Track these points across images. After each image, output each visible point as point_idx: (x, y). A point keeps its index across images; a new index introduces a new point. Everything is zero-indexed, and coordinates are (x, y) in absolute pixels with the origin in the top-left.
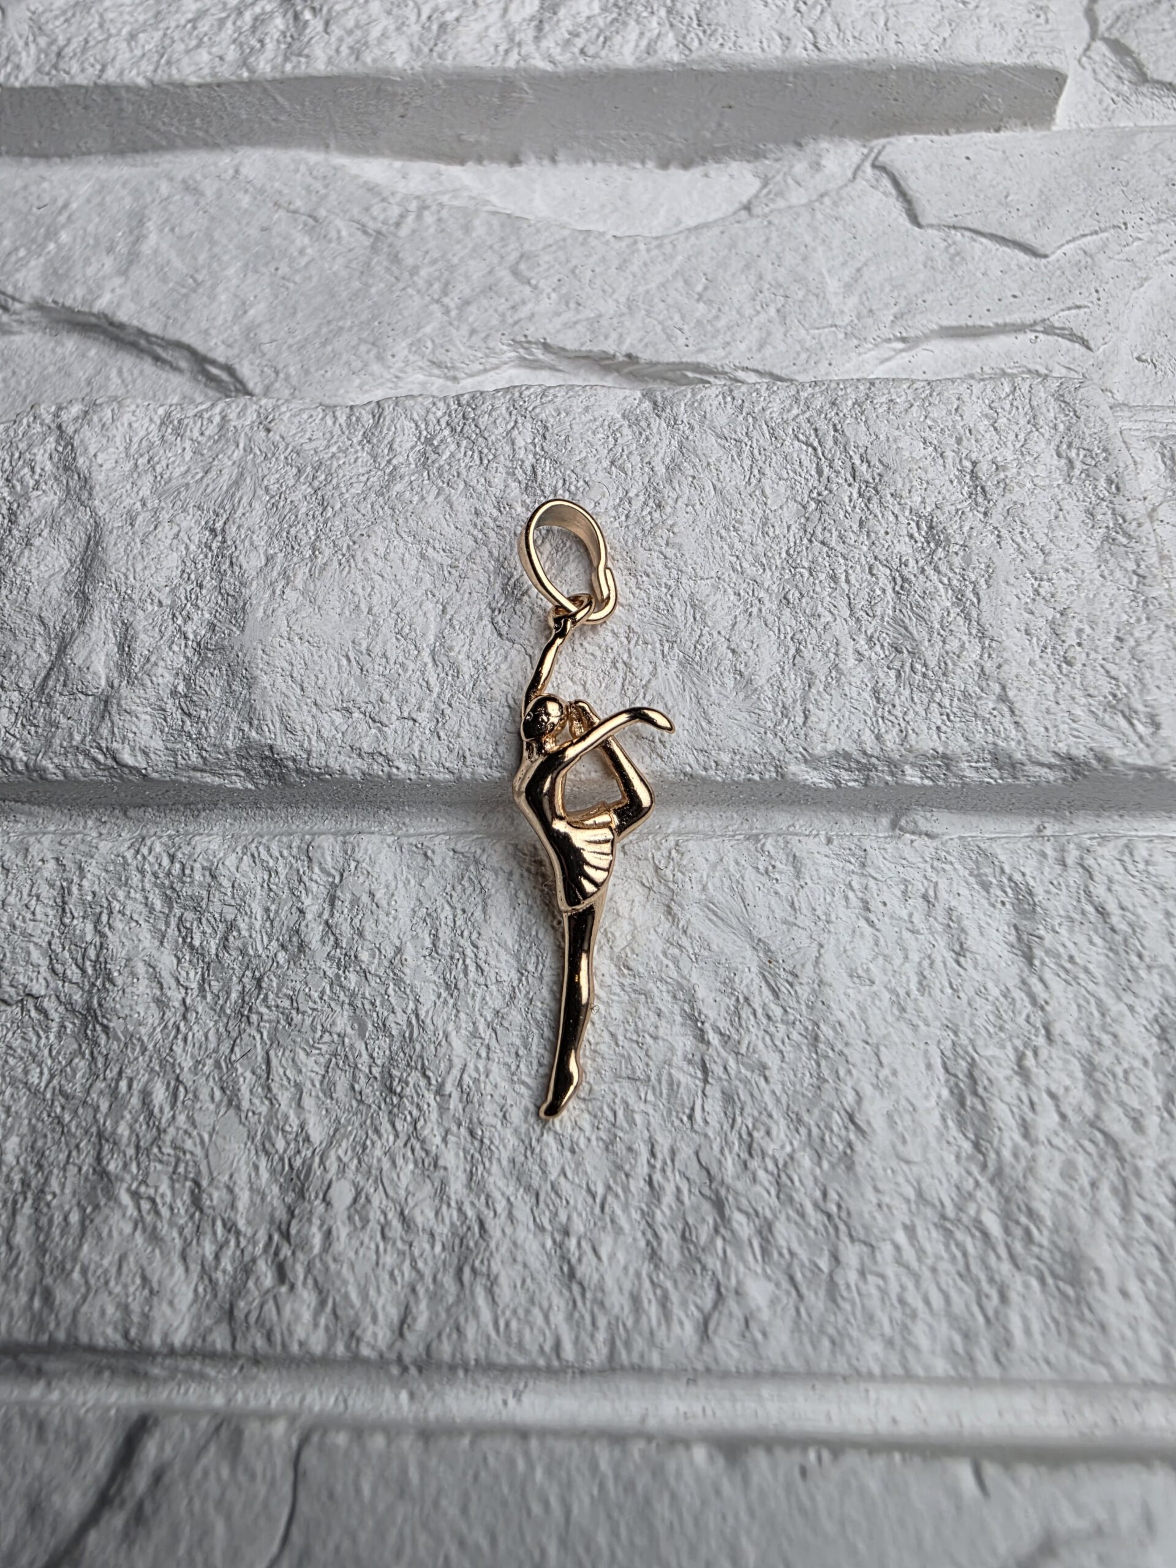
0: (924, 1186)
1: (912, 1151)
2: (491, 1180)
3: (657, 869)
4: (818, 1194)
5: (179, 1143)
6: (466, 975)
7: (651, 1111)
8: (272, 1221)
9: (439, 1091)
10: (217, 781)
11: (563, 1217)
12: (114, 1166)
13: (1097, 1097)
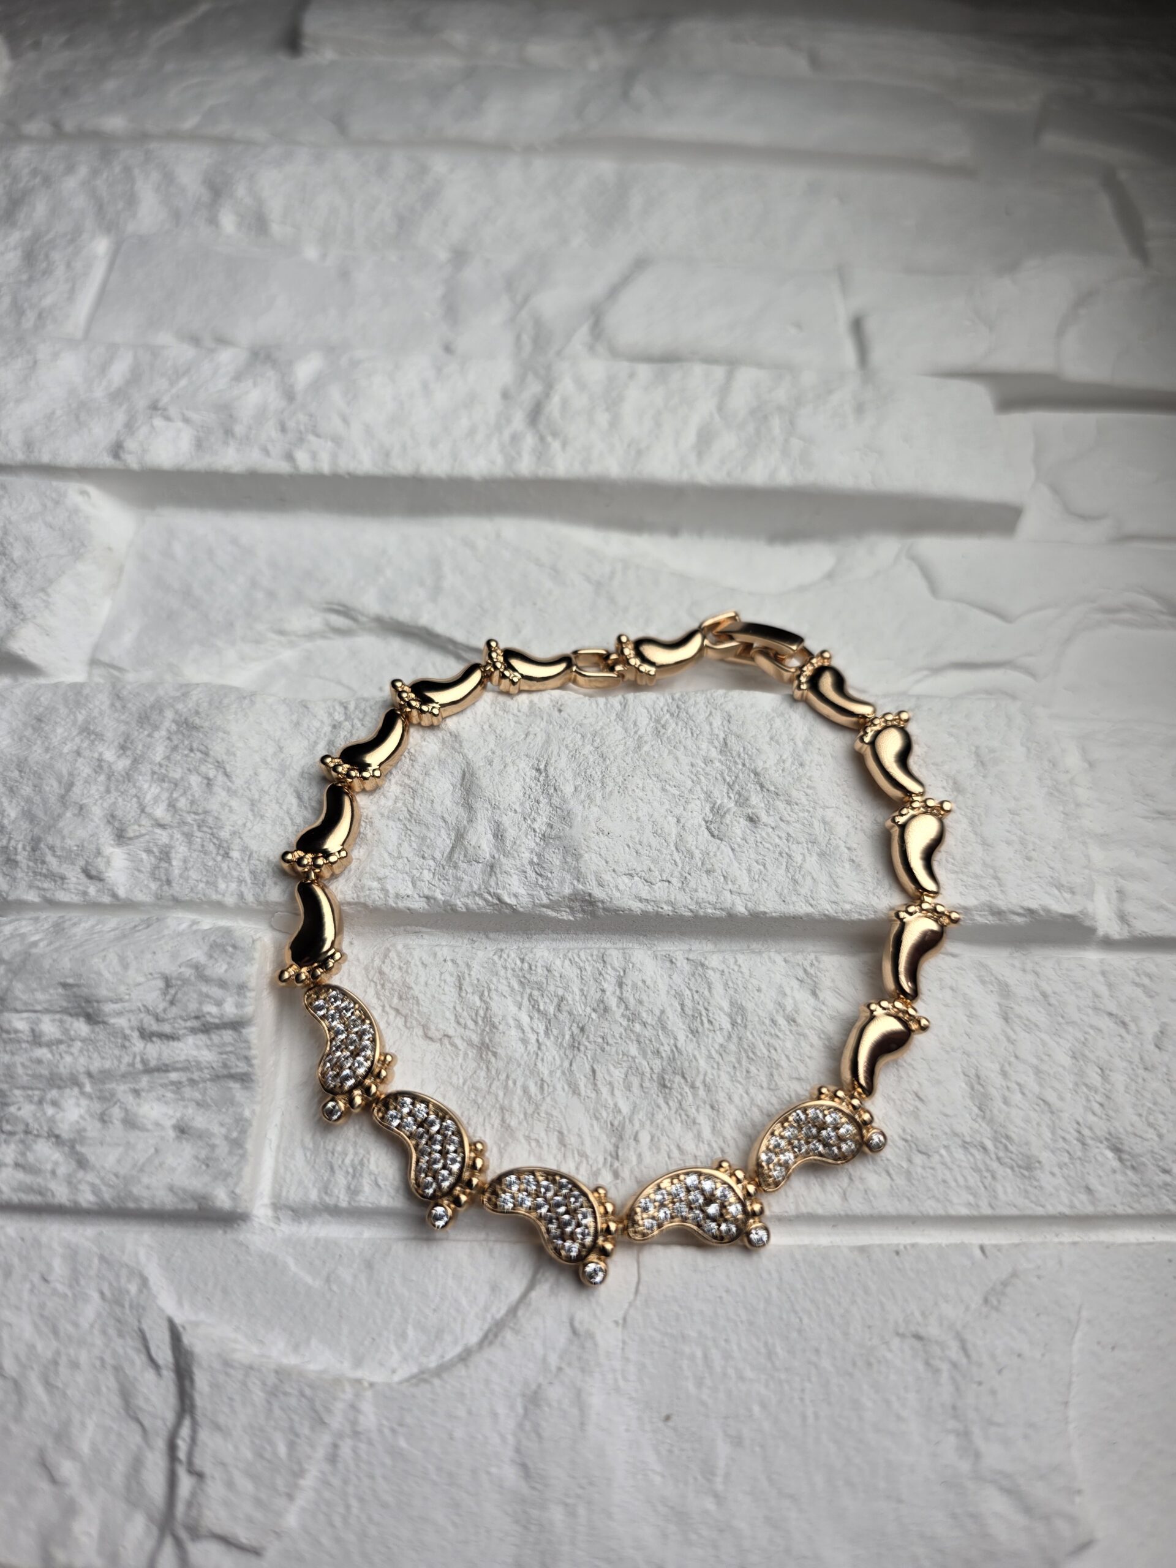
0: (955, 1128)
4: (900, 1131)
5: (549, 1112)
6: (702, 1025)
9: (693, 1087)
12: (513, 1123)
13: (1041, 1085)
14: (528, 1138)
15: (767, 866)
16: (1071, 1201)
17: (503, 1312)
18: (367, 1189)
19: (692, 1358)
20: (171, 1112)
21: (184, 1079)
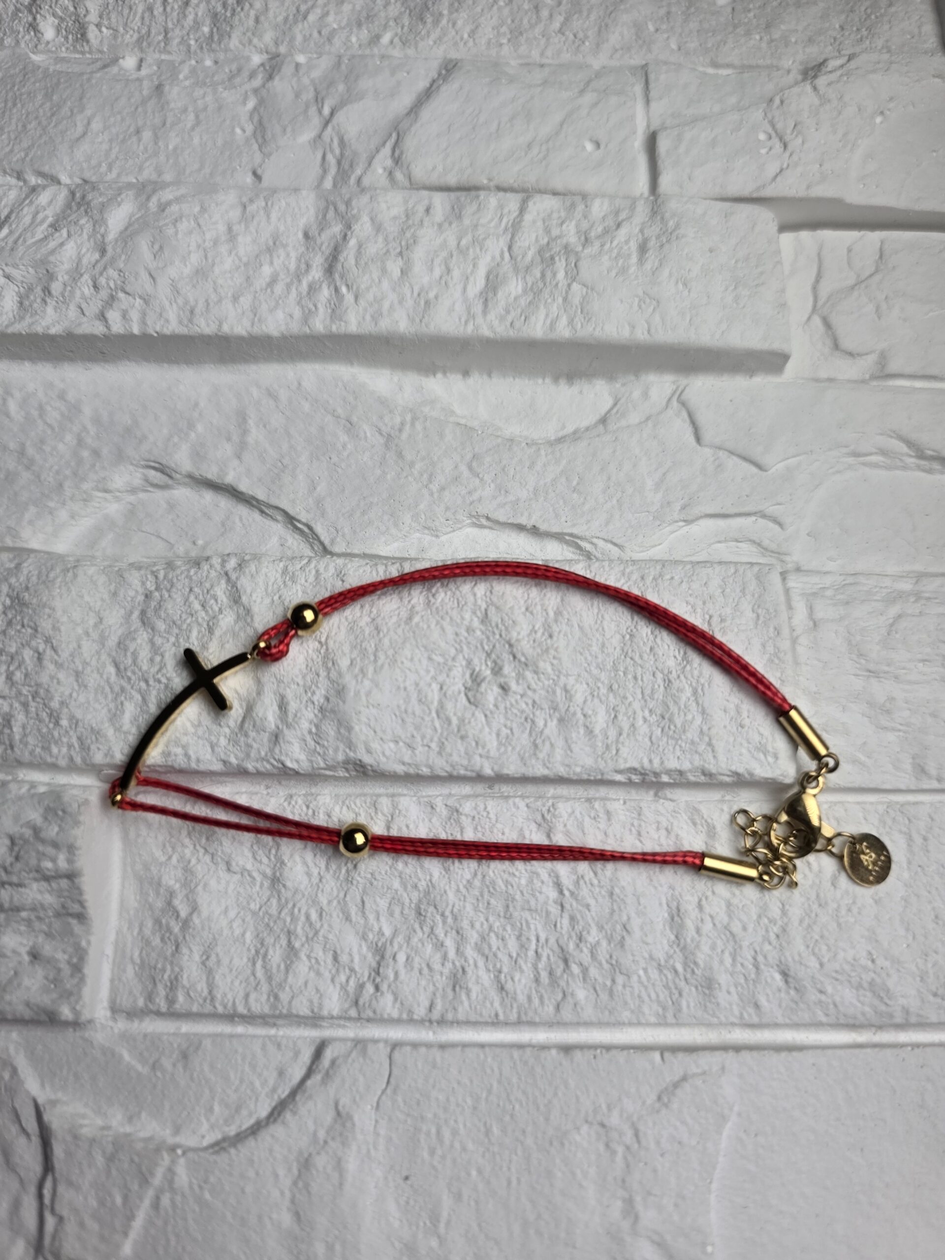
0: (652, 953)
2: (467, 951)
3: (543, 816)
4: (608, 957)
5: (326, 936)
7: (538, 924)
8: (370, 967)
9: (443, 915)
10: (331, 773)
12: (297, 945)
13: (730, 916)
14: (309, 957)
15: (515, 731)
16: (741, 1014)
17: (287, 1093)
18: (181, 998)
19: (428, 1134)
20: (25, 942)
21: (33, 917)
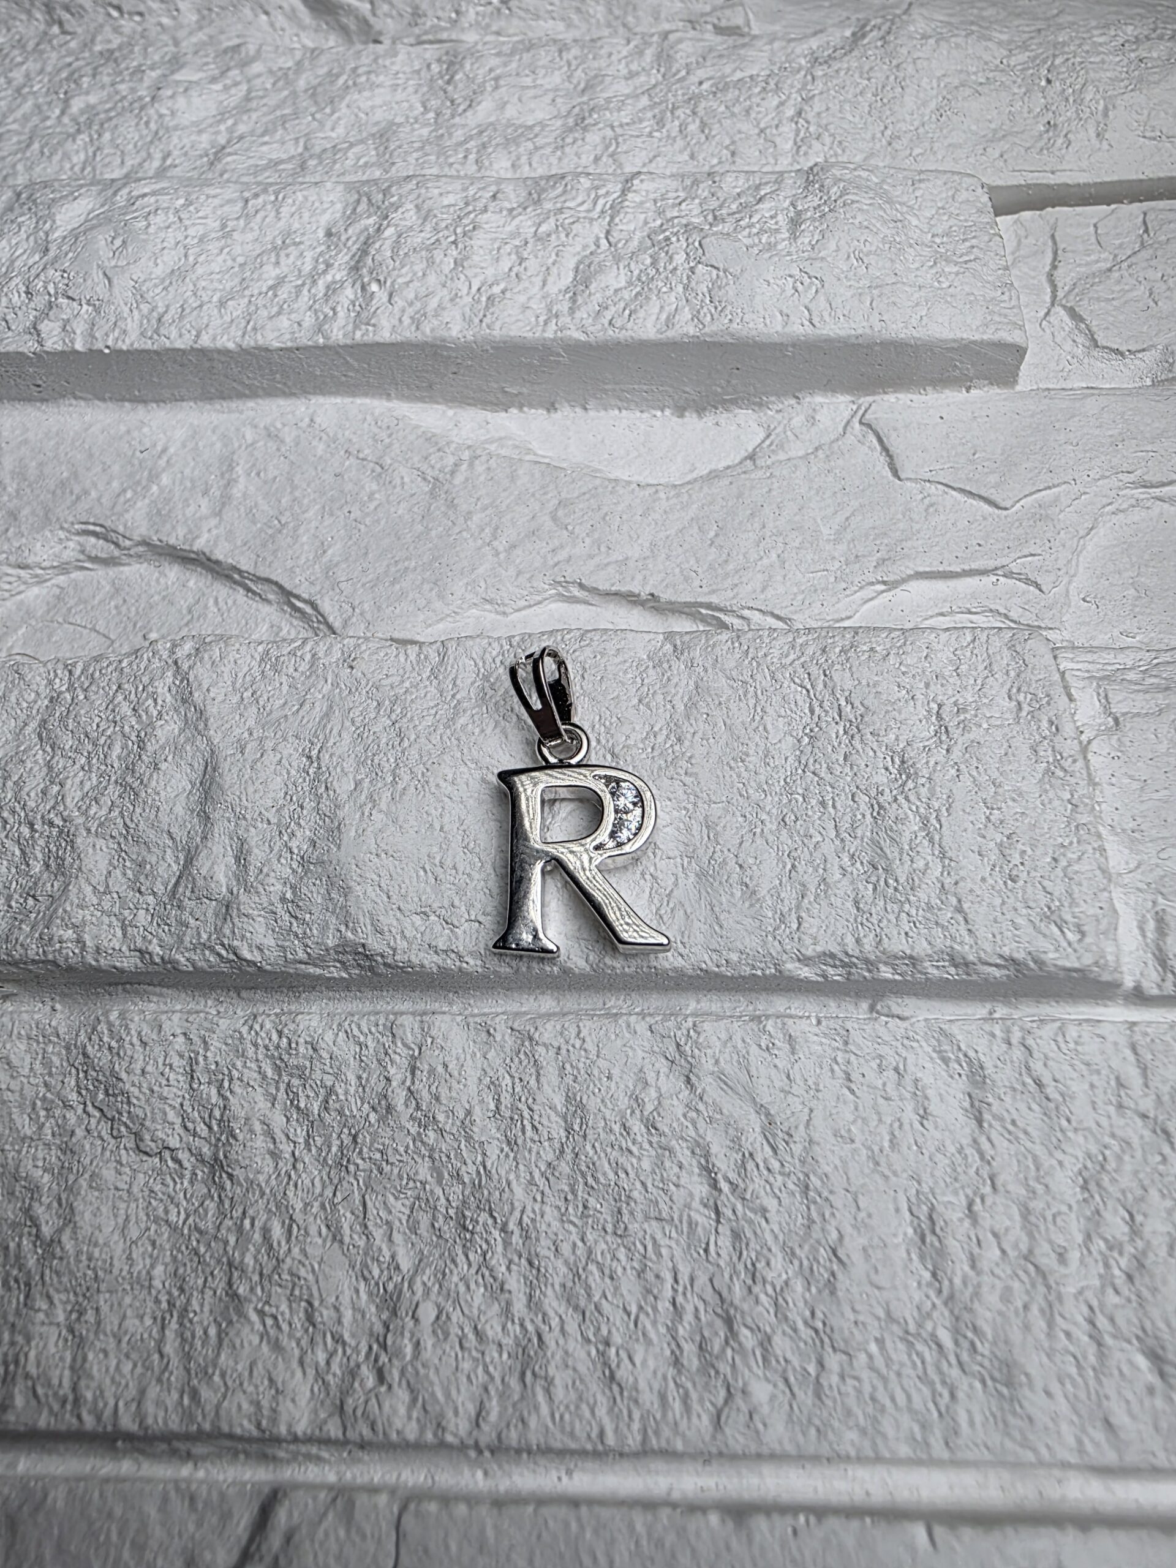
0: (892, 1308)
1: (882, 1280)
2: (547, 1301)
3: (678, 1045)
4: (808, 1314)
5: (295, 1270)
6: (524, 1133)
7: (674, 1245)
8: (371, 1334)
10: (318, 971)
11: (605, 1332)
12: (242, 1289)
13: (1030, 1235)
14: (262, 1314)
